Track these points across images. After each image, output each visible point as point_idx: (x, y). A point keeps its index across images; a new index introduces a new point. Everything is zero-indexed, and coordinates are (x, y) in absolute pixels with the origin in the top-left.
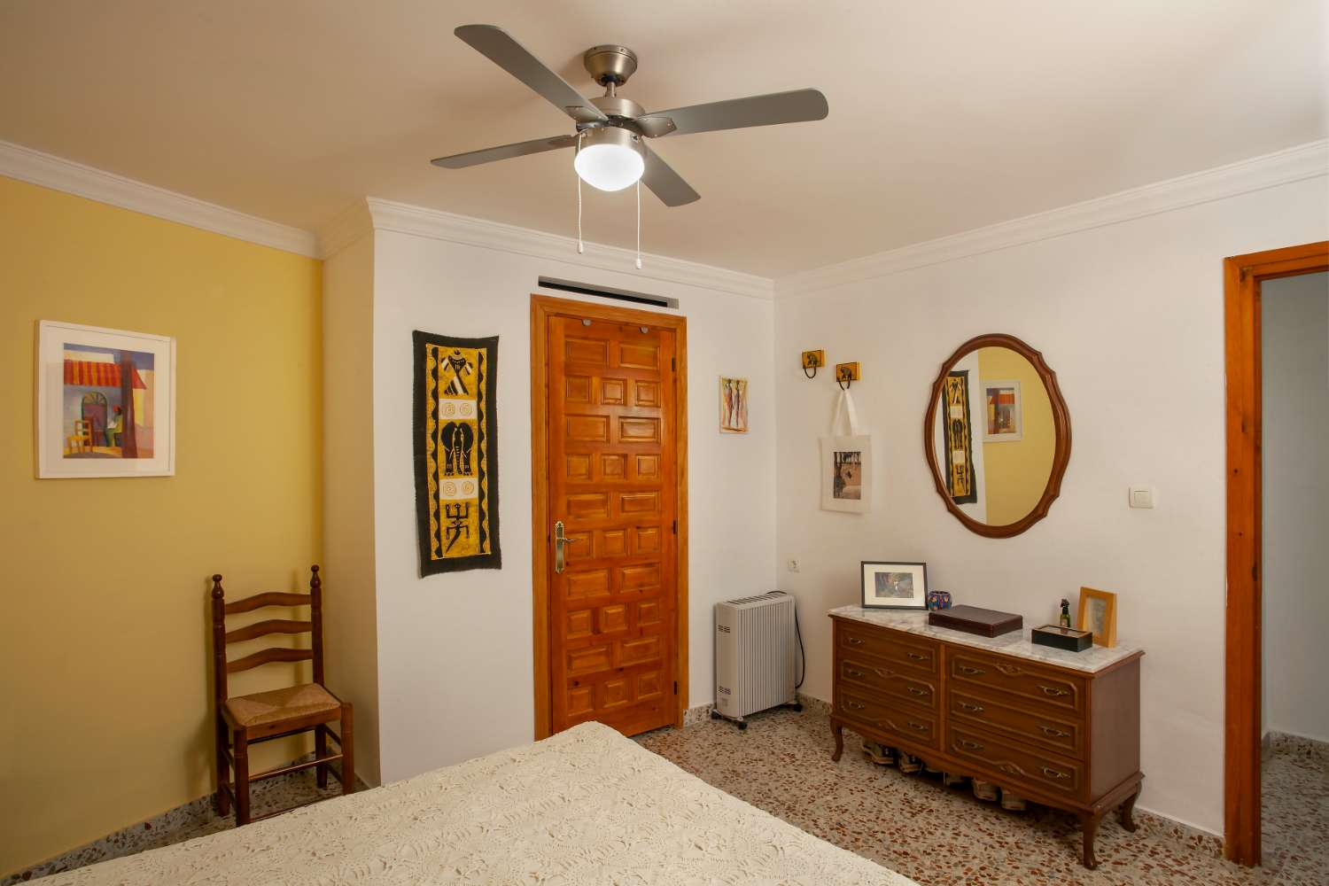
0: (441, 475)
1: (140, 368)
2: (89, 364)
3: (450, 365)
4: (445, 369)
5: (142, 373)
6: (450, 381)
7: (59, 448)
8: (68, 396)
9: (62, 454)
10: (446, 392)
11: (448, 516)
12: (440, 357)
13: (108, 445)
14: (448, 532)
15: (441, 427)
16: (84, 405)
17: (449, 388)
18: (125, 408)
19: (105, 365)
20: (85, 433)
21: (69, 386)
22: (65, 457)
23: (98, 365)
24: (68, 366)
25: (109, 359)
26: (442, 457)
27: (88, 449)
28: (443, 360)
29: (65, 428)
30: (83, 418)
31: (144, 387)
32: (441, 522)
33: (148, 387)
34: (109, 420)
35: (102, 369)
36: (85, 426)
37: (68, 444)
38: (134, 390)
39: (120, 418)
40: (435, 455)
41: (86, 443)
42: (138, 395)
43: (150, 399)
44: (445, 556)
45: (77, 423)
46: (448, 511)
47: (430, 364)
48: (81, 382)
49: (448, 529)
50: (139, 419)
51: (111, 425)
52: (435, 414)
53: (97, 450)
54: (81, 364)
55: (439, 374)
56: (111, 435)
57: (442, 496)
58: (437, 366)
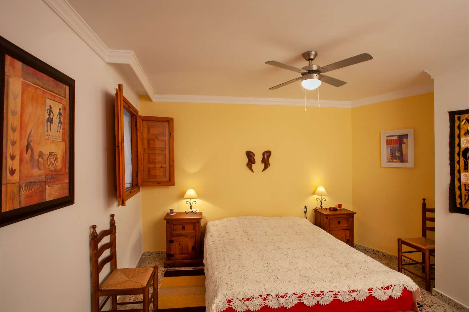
0: (461, 171)
1: (404, 139)
2: (392, 140)
3: (466, 122)
4: (464, 124)
5: (405, 140)
6: (466, 129)
7: (385, 160)
8: (387, 148)
9: (386, 161)
10: (464, 135)
11: (465, 190)
12: (461, 120)
13: (396, 159)
14: (465, 197)
15: (462, 150)
16: (391, 150)
17: (466, 132)
18: (400, 150)
19: (395, 139)
20: (391, 156)
21: (388, 146)
22: (387, 162)
23: (393, 140)
24: (387, 141)
25: (396, 138)
26: (462, 163)
27: (392, 160)
28: (463, 121)
29: (387, 155)
30: (391, 153)
31: (405, 144)
32: (462, 191)
33: (406, 143)
34: (396, 153)
35: (394, 140)
36: (391, 155)
37: (387, 159)
38: (403, 145)
39: (399, 152)
40: (459, 162)
41: (391, 159)
42: (404, 146)
43: (407, 147)
44: (464, 207)
45: (389, 154)
46: (465, 187)
47: (457, 123)
48: (390, 144)
49: (465, 195)
50: (404, 152)
51: (397, 154)
52: (459, 145)
53: (394, 160)
54: (390, 140)
55: (461, 127)
56: (397, 156)
57: (462, 180)
58: (460, 124)
